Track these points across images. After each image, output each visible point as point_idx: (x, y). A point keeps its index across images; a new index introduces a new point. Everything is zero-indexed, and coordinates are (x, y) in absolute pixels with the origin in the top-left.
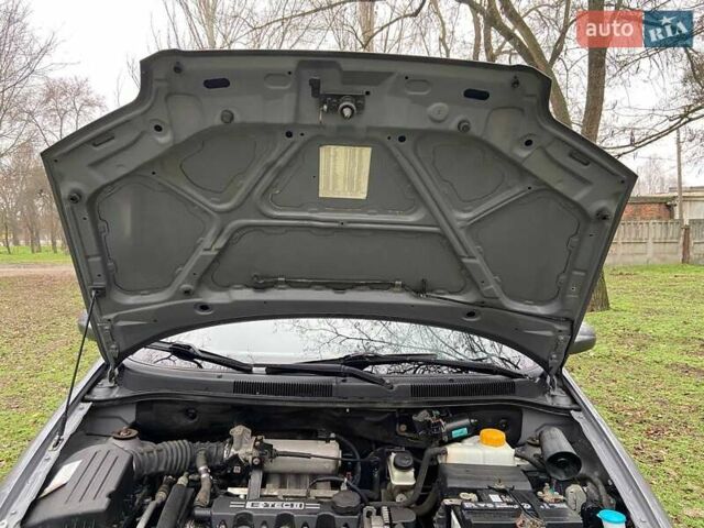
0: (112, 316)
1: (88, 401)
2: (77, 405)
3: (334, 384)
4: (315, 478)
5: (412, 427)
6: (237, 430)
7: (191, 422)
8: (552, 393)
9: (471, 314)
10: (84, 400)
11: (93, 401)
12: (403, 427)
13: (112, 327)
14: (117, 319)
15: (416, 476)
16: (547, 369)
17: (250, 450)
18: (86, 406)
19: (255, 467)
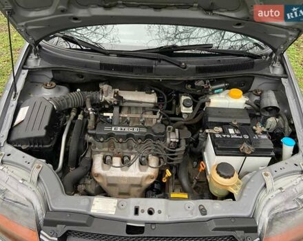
0: (23, 24)
1: (26, 69)
2: (21, 71)
3: (154, 66)
4: (145, 110)
5: (193, 86)
6: (105, 87)
7: (81, 79)
8: (274, 65)
9: (239, 24)
10: (23, 68)
11: (29, 69)
12: (189, 86)
13: (26, 29)
14: (26, 25)
15: (193, 109)
16: (275, 50)
17: (112, 97)
18: (26, 72)
19: (115, 105)
